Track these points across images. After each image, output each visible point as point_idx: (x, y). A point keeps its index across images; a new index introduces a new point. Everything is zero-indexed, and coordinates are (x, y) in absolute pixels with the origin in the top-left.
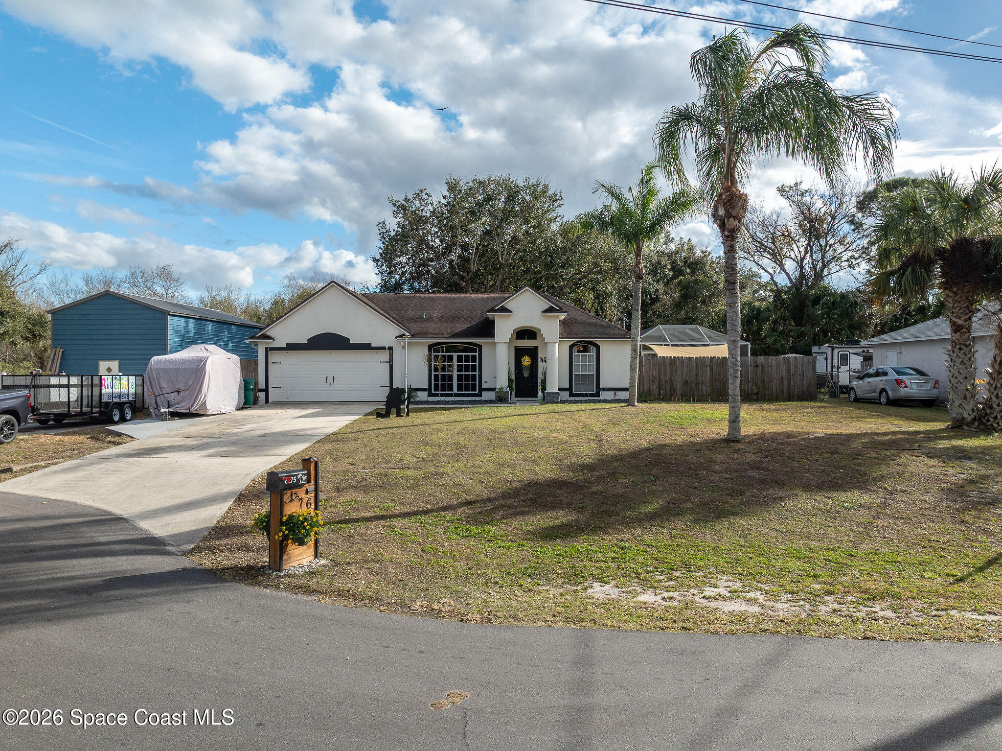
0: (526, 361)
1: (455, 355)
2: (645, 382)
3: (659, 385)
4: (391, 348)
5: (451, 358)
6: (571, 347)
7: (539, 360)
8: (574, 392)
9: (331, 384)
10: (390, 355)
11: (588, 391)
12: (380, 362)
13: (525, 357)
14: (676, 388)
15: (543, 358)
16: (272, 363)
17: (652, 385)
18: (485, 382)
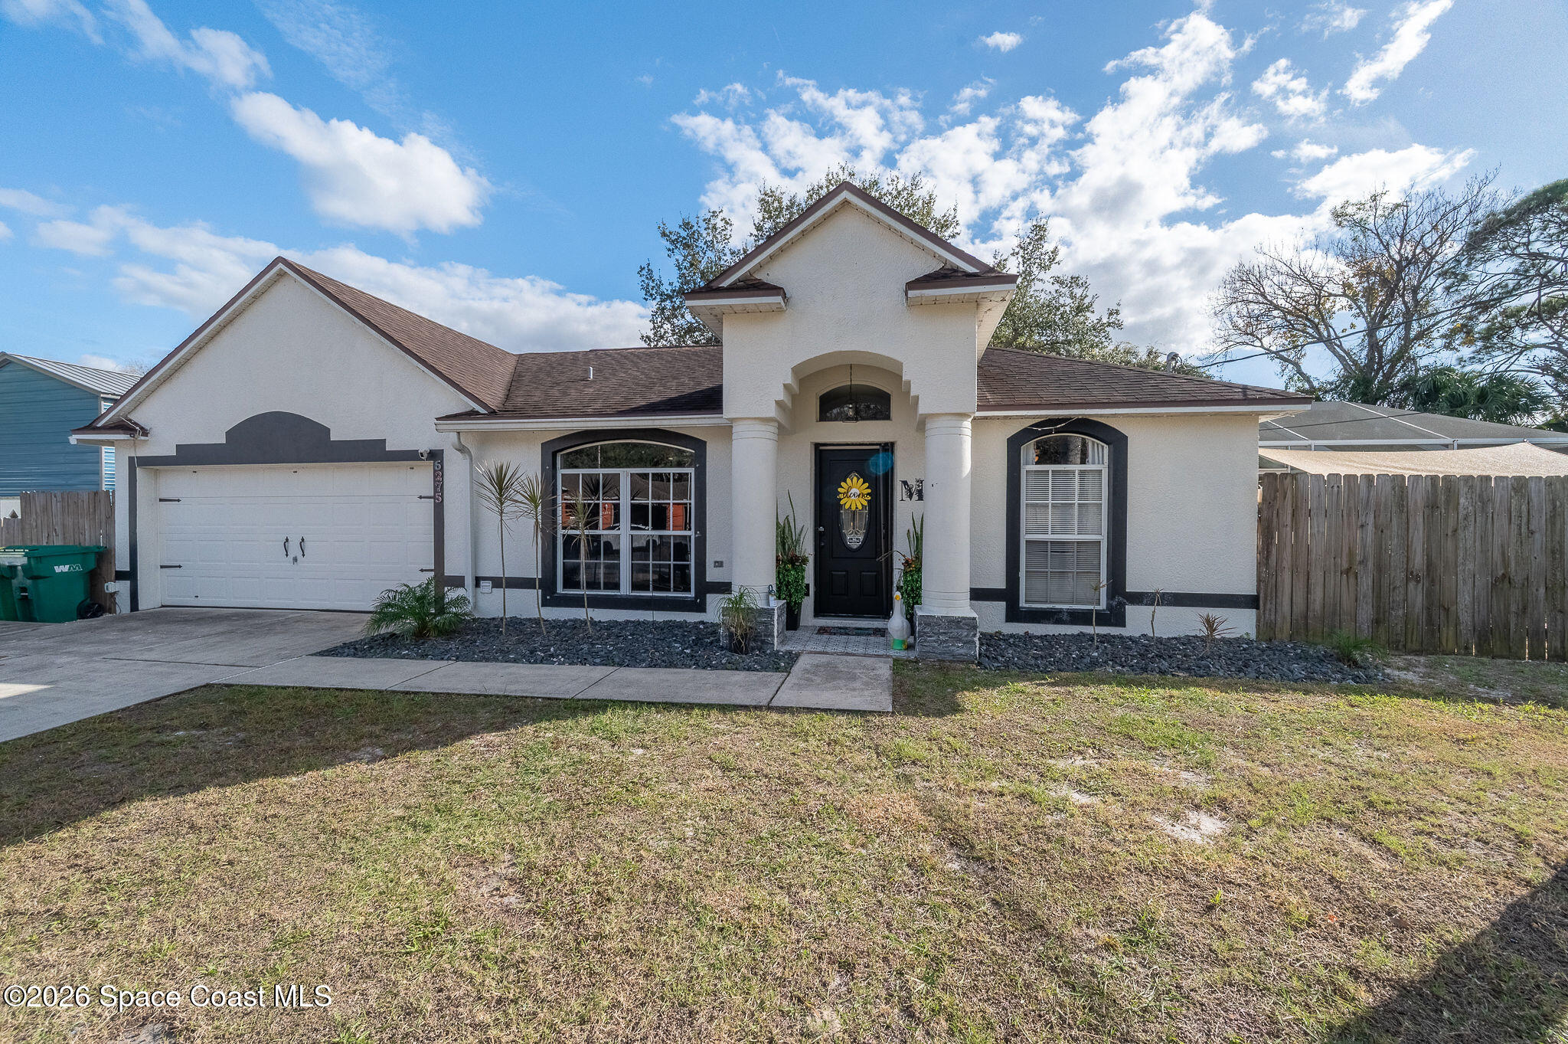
0: (854, 493)
1: (625, 475)
2: (1317, 577)
3: (1377, 586)
4: (436, 456)
5: (612, 484)
6: (1015, 444)
7: (899, 491)
8: (1023, 604)
9: (295, 560)
10: (435, 477)
11: (1078, 603)
12: (421, 497)
13: (848, 480)
14: (1453, 608)
15: (912, 482)
16: (161, 500)
17: (1344, 589)
18: (719, 564)
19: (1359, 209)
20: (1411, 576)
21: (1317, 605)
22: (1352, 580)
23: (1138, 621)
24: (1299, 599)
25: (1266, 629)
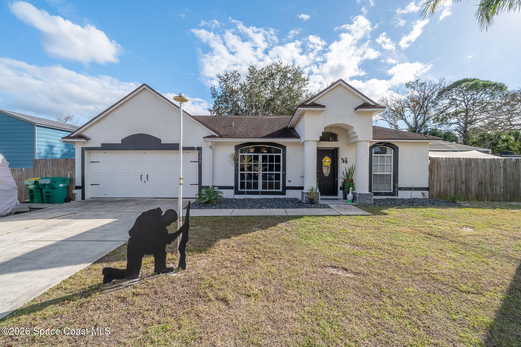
0: (327, 161)
1: (260, 155)
2: (442, 183)
3: (455, 185)
4: (199, 149)
5: (256, 159)
6: (371, 148)
7: (340, 161)
8: (372, 191)
9: (145, 182)
10: (199, 155)
11: (385, 190)
12: (191, 162)
13: (325, 158)
14: (471, 190)
15: (344, 158)
16: (91, 162)
17: (448, 185)
18: (290, 181)
19: (413, 83)
20: (462, 182)
21: (442, 190)
22: (450, 183)
23: (402, 195)
24: (438, 188)
25: (431, 196)
